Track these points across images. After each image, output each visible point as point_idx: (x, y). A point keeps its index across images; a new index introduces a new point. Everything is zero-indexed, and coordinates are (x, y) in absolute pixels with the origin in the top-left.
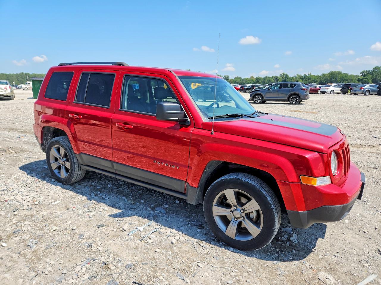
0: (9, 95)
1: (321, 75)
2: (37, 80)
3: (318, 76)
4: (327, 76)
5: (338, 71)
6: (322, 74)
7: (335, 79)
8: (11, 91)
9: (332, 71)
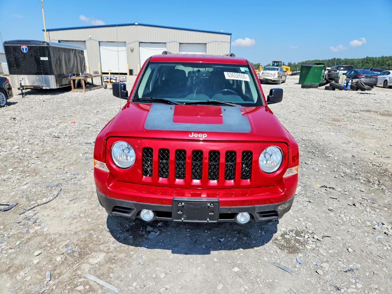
0: (276, 80)
2: (305, 66)
8: (278, 77)
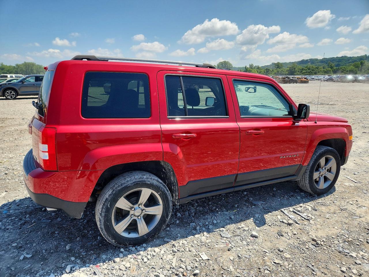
1: (15, 66)
3: (12, 66)
4: (22, 67)
5: (32, 63)
6: (15, 64)
7: (31, 70)
9: (25, 62)
